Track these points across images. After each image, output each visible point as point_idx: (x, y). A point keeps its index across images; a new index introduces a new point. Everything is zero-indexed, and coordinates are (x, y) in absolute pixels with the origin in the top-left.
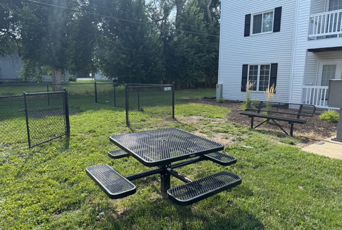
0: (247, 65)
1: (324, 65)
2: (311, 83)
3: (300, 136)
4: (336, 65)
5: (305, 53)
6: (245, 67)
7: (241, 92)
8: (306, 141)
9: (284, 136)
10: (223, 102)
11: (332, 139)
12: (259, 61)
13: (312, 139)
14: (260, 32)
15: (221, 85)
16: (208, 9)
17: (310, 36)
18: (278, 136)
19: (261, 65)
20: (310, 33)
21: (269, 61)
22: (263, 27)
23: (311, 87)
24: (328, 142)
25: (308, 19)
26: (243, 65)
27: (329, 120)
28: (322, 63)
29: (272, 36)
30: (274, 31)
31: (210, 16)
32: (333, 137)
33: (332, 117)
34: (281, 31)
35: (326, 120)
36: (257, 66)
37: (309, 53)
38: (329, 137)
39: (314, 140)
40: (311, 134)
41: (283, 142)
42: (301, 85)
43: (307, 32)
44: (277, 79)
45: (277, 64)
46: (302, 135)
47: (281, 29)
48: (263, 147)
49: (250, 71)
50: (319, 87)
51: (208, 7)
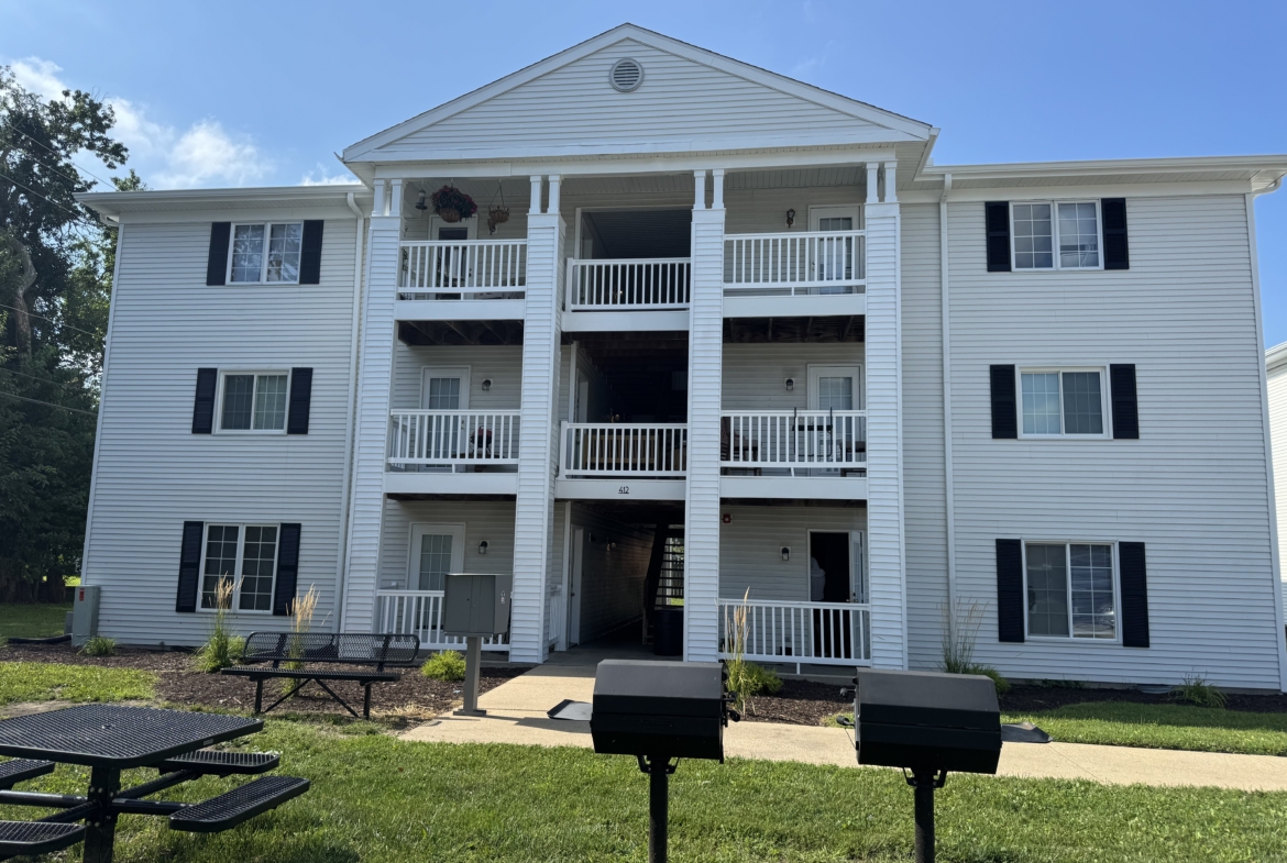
0: (200, 524)
1: (423, 536)
2: (394, 584)
3: (387, 716)
4: (451, 536)
5: (381, 503)
6: (192, 529)
7: (175, 614)
8: (402, 724)
9: (349, 721)
10: (112, 651)
11: (455, 713)
12: (243, 514)
13: (414, 719)
14: (248, 427)
15: (94, 588)
16: (21, 302)
17: (392, 460)
18: (335, 723)
19: (248, 528)
20: (392, 453)
21: (273, 516)
22: (257, 415)
23: (397, 593)
24: (448, 718)
25: (387, 419)
26: (187, 524)
27: (443, 677)
28: (420, 530)
29: (286, 444)
30: (291, 431)
31: (24, 326)
32: (456, 709)
33: (449, 667)
34: (310, 432)
35: (437, 676)
36: (235, 529)
37: (389, 501)
38: (448, 709)
39: (419, 721)
40: (410, 709)
41: (348, 733)
42: (372, 587)
43: (384, 451)
44: (299, 570)
45: (298, 526)
46: (390, 713)
47: (310, 427)
48: (308, 749)
49: (209, 545)
50: (415, 593)
51: (21, 292)
